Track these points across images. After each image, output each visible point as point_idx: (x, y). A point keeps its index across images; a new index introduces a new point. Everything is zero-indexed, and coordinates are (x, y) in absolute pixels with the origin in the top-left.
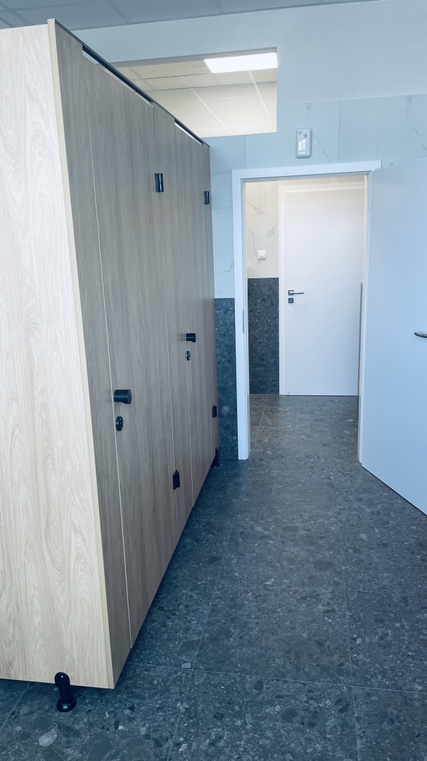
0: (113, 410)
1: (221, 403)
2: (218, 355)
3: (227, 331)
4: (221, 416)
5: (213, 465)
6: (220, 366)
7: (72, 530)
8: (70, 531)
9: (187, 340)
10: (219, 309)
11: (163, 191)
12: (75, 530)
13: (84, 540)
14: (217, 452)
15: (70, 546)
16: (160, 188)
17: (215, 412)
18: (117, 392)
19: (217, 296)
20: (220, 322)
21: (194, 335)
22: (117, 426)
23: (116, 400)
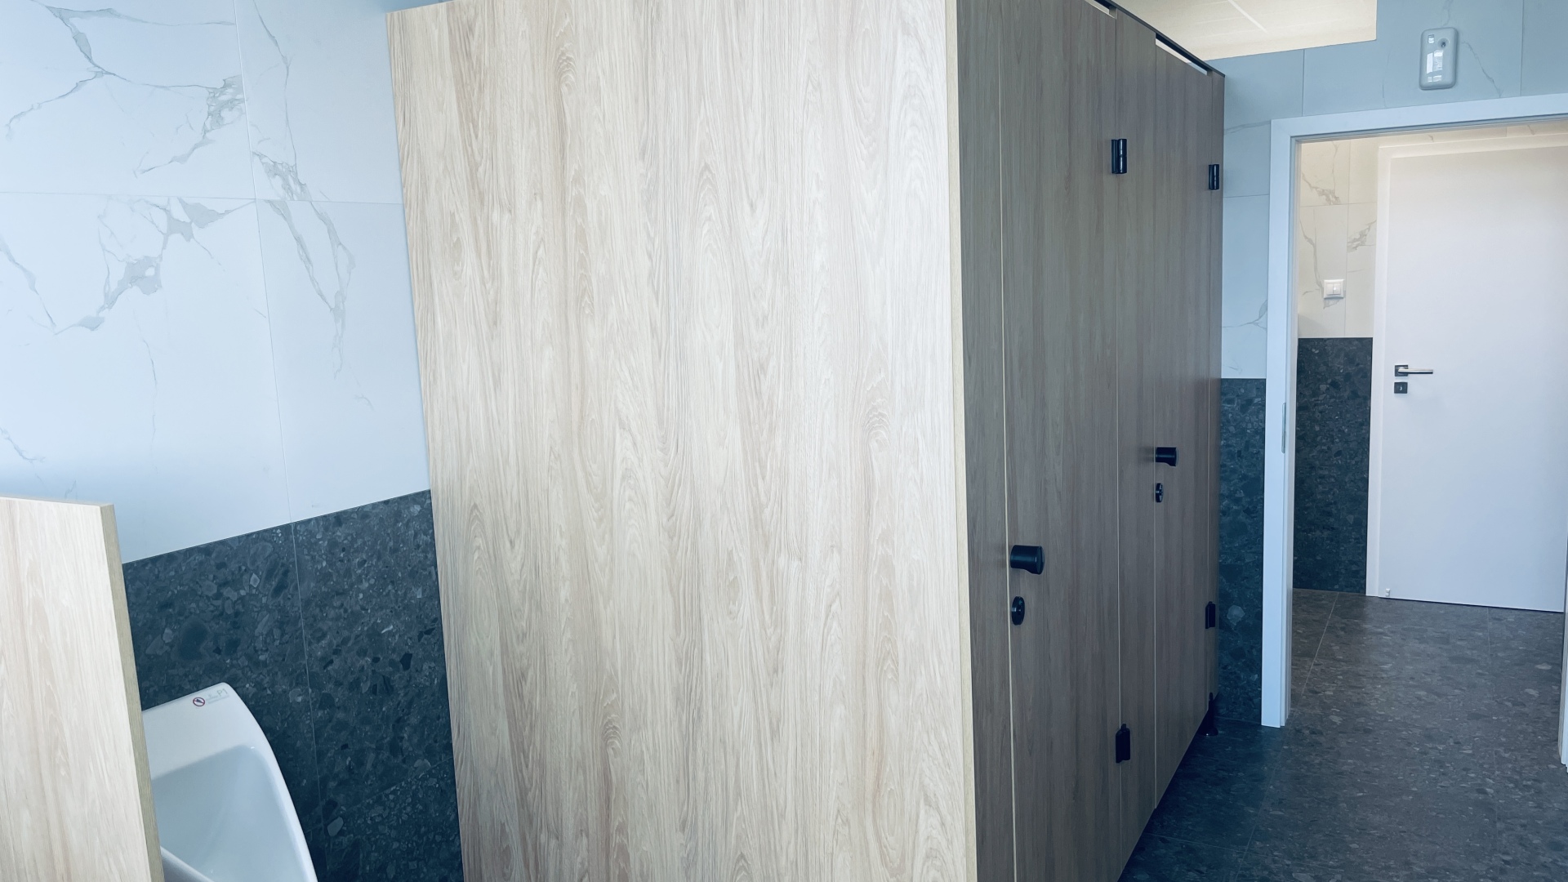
0: (1008, 583)
1: (1225, 598)
2: (1222, 497)
3: (1247, 448)
4: (1225, 627)
5: (1201, 731)
6: (1226, 520)
7: (922, 802)
8: (918, 804)
9: (1159, 460)
10: (1230, 401)
11: (1125, 171)
12: (928, 802)
13: (943, 824)
14: (1213, 703)
15: (917, 832)
16: (1119, 165)
17: (1212, 616)
18: (1017, 550)
19: (1226, 374)
20: (1232, 429)
21: (1172, 451)
22: (1013, 614)
23: (1014, 564)
